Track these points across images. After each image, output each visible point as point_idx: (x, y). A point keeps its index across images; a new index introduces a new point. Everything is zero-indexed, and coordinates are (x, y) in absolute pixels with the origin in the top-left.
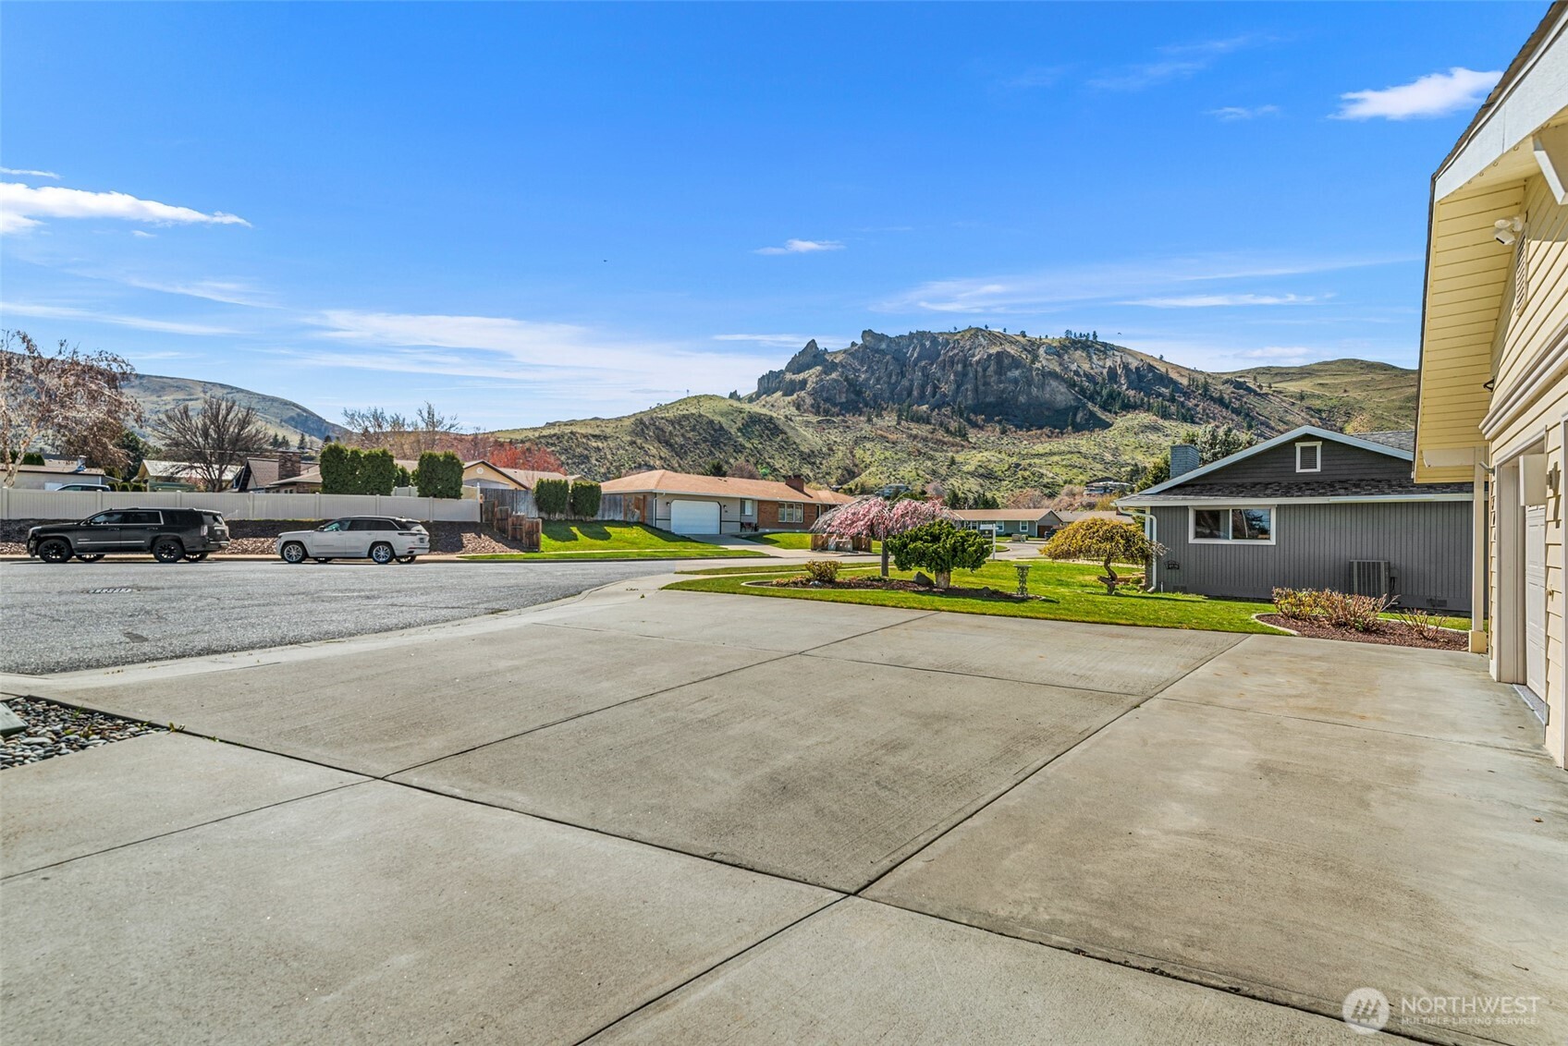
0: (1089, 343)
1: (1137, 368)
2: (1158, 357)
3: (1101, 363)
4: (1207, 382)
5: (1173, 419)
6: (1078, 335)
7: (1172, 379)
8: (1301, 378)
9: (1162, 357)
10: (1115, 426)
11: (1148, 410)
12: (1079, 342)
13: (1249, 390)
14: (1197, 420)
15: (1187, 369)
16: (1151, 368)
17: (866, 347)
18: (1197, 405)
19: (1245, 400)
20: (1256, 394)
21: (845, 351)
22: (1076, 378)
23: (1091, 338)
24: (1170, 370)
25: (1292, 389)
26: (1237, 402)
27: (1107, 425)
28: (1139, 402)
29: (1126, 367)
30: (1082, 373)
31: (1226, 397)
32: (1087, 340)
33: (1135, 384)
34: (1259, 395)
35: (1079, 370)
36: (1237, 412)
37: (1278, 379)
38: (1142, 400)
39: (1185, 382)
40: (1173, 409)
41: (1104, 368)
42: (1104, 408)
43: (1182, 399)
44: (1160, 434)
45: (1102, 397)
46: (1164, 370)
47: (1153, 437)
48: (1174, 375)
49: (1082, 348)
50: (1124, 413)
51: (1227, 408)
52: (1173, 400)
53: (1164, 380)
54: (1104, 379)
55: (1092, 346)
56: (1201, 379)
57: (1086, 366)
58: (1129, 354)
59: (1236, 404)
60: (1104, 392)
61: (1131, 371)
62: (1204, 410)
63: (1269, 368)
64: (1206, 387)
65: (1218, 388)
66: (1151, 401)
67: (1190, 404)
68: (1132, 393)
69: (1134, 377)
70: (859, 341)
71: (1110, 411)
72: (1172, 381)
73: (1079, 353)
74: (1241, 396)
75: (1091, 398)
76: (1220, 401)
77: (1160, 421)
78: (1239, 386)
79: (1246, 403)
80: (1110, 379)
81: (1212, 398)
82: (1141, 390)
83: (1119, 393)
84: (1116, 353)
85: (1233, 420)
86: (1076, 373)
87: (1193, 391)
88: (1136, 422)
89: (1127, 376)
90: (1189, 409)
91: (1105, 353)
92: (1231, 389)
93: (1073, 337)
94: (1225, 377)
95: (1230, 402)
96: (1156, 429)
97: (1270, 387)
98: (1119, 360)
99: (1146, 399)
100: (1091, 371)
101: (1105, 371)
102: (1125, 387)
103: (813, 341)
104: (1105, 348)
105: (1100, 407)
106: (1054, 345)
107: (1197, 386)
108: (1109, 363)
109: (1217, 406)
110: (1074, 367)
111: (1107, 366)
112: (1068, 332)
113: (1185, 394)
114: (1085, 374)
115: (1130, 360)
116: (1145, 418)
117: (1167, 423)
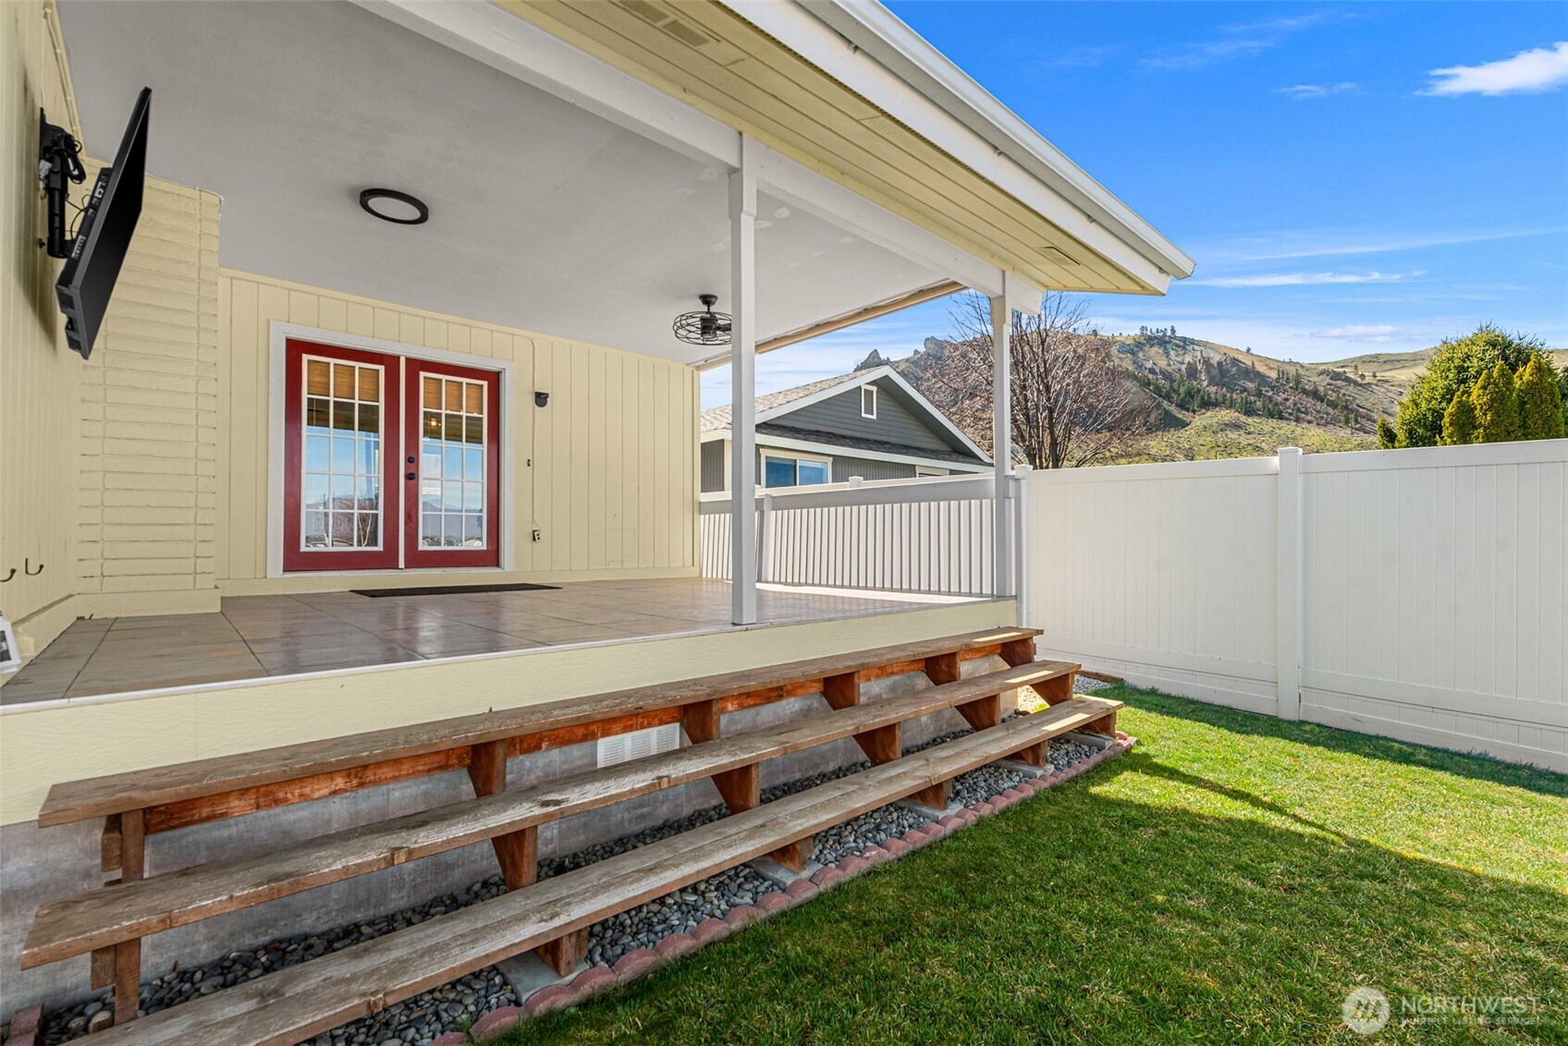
0: (1167, 339)
1: (1220, 363)
2: (1244, 350)
3: (1179, 359)
4: (1298, 376)
5: (1258, 415)
6: (1154, 331)
7: (1258, 372)
8: (1415, 365)
9: (1249, 350)
10: (1193, 425)
11: (1231, 407)
12: (1156, 338)
13: (1348, 380)
14: (1286, 415)
15: (1277, 361)
16: (1235, 361)
17: (929, 354)
18: (1287, 400)
19: (1343, 391)
20: (1356, 383)
21: (907, 360)
22: (1150, 376)
23: (1169, 333)
24: (1257, 364)
25: (1403, 377)
26: (1334, 394)
27: (1184, 424)
28: (1220, 399)
29: (1207, 362)
30: (1158, 371)
31: (1321, 389)
32: (1165, 335)
33: (1217, 379)
34: (1361, 385)
35: (1155, 367)
36: (1333, 405)
37: (1388, 366)
38: (1225, 396)
39: (1274, 375)
40: (1259, 404)
41: (1183, 363)
42: (1182, 406)
43: (1270, 394)
44: (1242, 432)
45: (1179, 395)
46: (1249, 363)
47: (1233, 435)
48: (1261, 368)
49: (1158, 344)
50: (1203, 411)
51: (1322, 401)
52: (1259, 394)
53: (1250, 373)
54: (1181, 376)
55: (1169, 342)
56: (1292, 371)
57: (1163, 363)
58: (1210, 348)
59: (1333, 397)
60: (1182, 390)
61: (1213, 366)
62: (1295, 405)
63: (1377, 356)
64: (1298, 380)
65: (1311, 381)
66: (1235, 396)
67: (1279, 399)
68: (1213, 389)
69: (1215, 372)
70: (922, 349)
71: (1188, 410)
72: (1258, 374)
73: (1155, 349)
74: (1338, 387)
75: (1168, 397)
76: (1315, 394)
77: (1243, 418)
78: (1336, 376)
79: (1344, 395)
80: (1189, 376)
81: (1305, 391)
82: (1224, 385)
83: (1199, 391)
84: (1196, 347)
85: (1328, 414)
86: (1152, 371)
87: (1282, 385)
88: (1216, 420)
89: (1208, 372)
90: (1276, 404)
91: (1184, 348)
92: (1328, 380)
93: (1149, 333)
94: (1321, 368)
95: (1326, 395)
96: (1236, 426)
97: (1375, 376)
98: (1199, 354)
99: (1228, 395)
100: (1168, 368)
101: (1183, 367)
102: (1205, 383)
103: (876, 350)
104: (1185, 342)
105: (1177, 405)
106: (1128, 343)
107: (1288, 379)
108: (1188, 359)
109: (1310, 400)
110: (1149, 365)
111: (1186, 361)
112: (1143, 328)
113: (1273, 388)
114: (1161, 372)
115: (1212, 354)
116: (1226, 415)
117: (1250, 420)
